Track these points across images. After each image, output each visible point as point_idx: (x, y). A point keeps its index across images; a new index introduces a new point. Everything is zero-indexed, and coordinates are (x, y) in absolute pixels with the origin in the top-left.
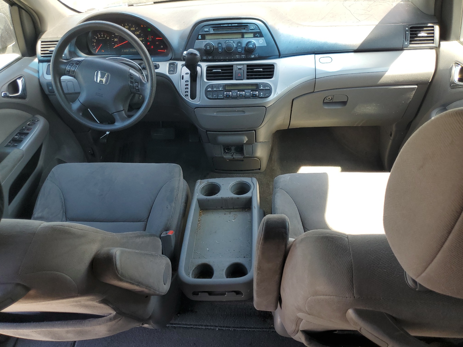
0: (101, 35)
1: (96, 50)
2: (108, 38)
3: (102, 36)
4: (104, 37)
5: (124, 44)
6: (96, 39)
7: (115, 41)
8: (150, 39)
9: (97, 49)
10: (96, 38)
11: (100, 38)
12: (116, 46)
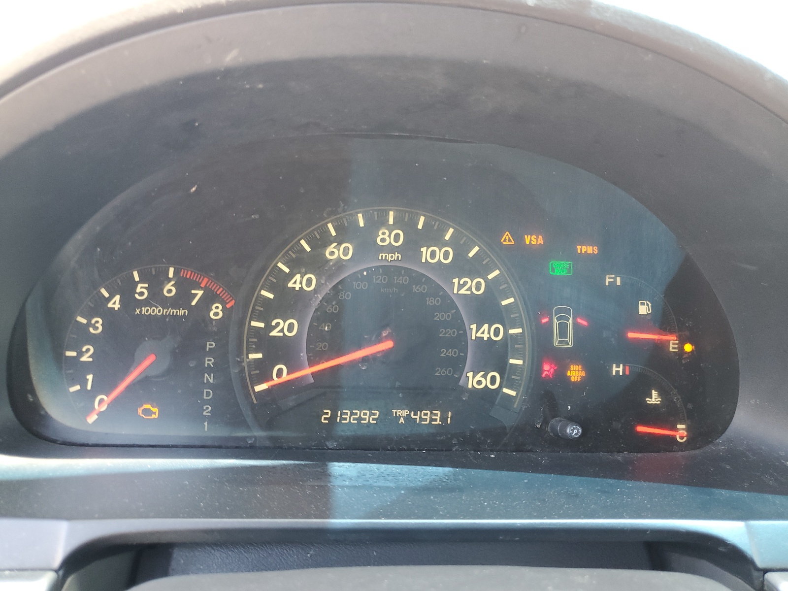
0: (155, 282)
1: (88, 397)
2: (216, 311)
3: (169, 289)
4: (182, 298)
5: (364, 360)
6: (109, 316)
7: (274, 333)
8: (563, 333)
9: (97, 389)
10: (115, 303)
11: (156, 311)
12: (276, 380)
